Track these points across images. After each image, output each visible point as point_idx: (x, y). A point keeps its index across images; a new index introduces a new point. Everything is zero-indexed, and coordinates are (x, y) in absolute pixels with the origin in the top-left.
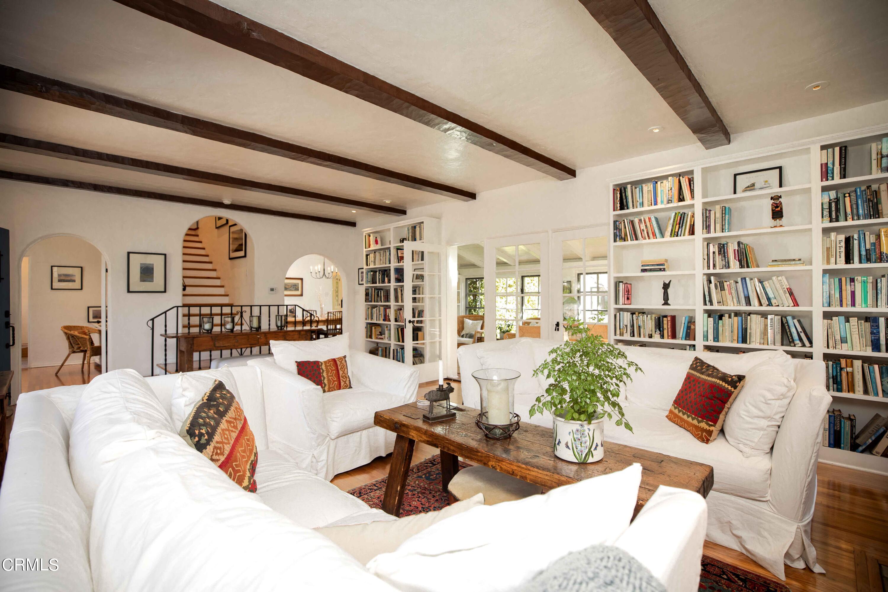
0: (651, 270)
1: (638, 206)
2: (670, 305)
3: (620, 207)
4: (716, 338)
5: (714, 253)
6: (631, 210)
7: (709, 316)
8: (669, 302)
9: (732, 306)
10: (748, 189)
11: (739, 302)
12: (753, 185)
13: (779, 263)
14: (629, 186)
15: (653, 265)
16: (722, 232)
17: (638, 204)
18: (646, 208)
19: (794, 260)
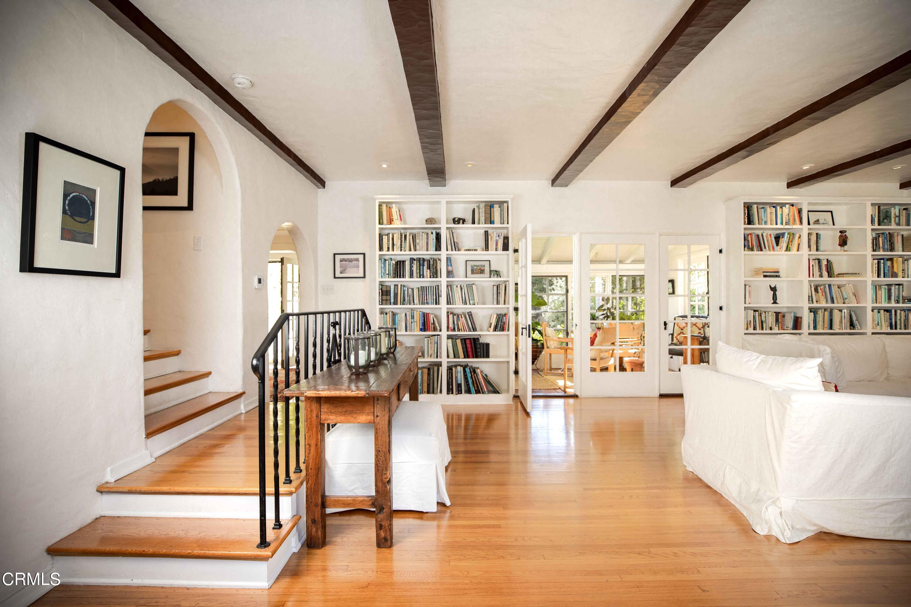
0: (770, 276)
1: (763, 223)
2: (778, 304)
3: (748, 221)
4: (815, 328)
5: (813, 265)
6: (757, 226)
7: (811, 311)
8: (777, 301)
9: (823, 304)
10: (816, 222)
11: (827, 301)
12: (818, 220)
13: (849, 275)
14: (755, 207)
15: (771, 272)
16: (817, 251)
17: (763, 221)
18: (769, 226)
19: (856, 274)
